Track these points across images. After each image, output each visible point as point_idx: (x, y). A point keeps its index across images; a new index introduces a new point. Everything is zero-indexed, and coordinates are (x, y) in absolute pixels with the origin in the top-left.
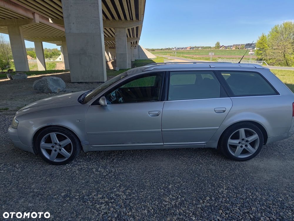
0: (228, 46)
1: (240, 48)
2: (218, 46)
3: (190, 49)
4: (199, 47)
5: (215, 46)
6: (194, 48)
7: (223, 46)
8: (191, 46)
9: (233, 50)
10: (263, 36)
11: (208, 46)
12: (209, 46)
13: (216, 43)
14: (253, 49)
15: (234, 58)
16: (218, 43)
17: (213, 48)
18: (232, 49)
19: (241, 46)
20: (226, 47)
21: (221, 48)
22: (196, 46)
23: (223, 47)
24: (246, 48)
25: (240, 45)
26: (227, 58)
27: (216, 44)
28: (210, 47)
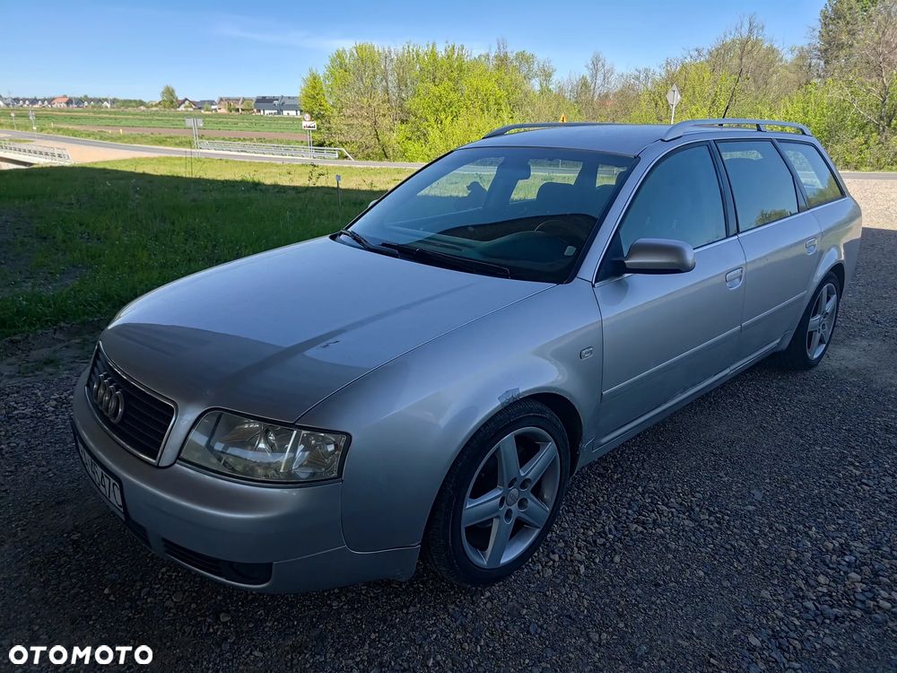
0: (203, 102)
1: (243, 110)
2: (171, 100)
3: (68, 103)
4: (100, 101)
5: (158, 99)
6: (80, 101)
7: (186, 99)
8: (69, 96)
9: (222, 114)
10: (314, 79)
11: (132, 99)
12: (138, 99)
13: (162, 90)
14: (279, 113)
15: (244, 139)
16: (169, 92)
17: (156, 106)
18: (219, 111)
19: (243, 102)
20: (198, 106)
21: (182, 108)
22: (86, 96)
23: (187, 103)
24: (260, 111)
25: (238, 100)
26: (224, 139)
27: (163, 93)
28: (141, 103)
